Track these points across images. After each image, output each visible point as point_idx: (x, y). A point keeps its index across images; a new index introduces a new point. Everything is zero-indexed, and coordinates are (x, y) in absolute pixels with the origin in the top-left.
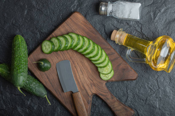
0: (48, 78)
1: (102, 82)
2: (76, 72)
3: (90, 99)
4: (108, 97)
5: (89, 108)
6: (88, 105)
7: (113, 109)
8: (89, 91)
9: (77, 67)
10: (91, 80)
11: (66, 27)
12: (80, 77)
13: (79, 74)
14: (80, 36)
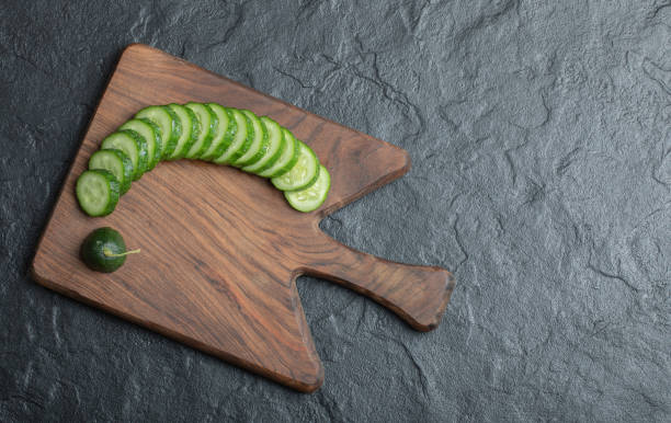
0: (128, 286)
1: (305, 219)
2: (210, 227)
3: (293, 293)
4: (345, 262)
5: (302, 324)
6: (294, 316)
7: (380, 293)
8: (277, 271)
9: (206, 212)
10: (267, 231)
11: (119, 103)
12: (227, 238)
13: (222, 231)
14: (172, 107)
